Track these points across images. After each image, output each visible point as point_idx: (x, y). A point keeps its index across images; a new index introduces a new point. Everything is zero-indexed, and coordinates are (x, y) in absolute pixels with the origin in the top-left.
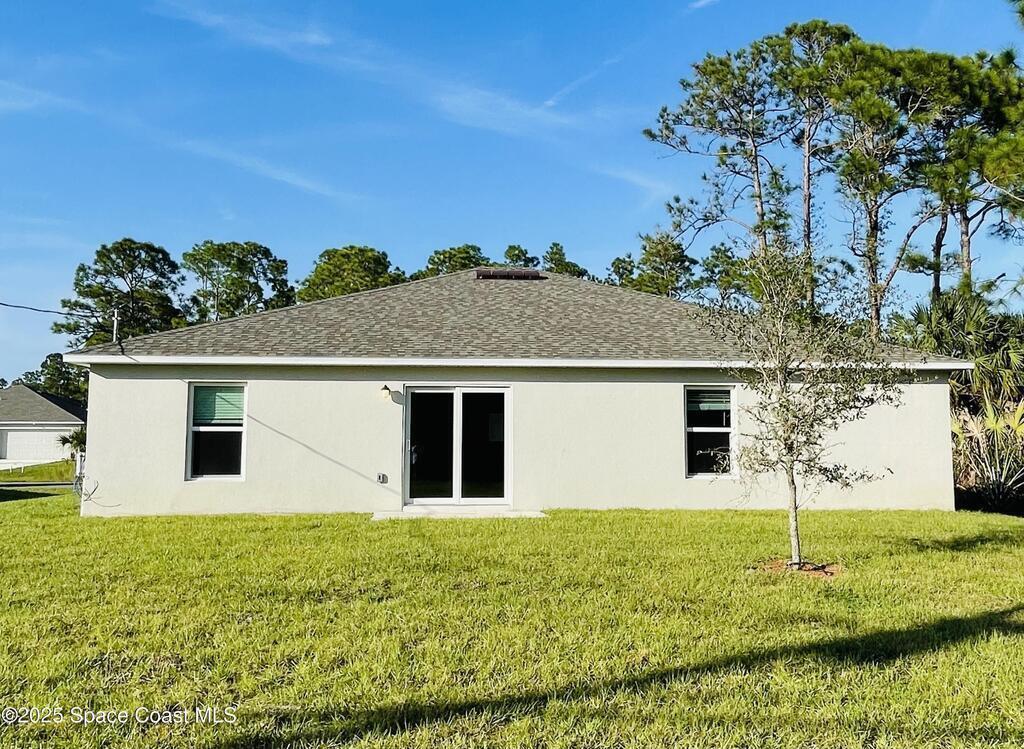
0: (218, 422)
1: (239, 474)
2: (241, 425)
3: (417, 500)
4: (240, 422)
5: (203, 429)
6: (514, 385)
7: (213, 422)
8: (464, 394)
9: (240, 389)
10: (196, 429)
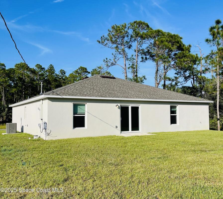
0: (79, 113)
1: (84, 127)
2: (84, 114)
3: (123, 132)
4: (84, 113)
5: (76, 115)
6: (141, 105)
7: (78, 113)
8: (131, 107)
9: (84, 105)
10: (74, 115)
